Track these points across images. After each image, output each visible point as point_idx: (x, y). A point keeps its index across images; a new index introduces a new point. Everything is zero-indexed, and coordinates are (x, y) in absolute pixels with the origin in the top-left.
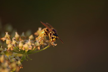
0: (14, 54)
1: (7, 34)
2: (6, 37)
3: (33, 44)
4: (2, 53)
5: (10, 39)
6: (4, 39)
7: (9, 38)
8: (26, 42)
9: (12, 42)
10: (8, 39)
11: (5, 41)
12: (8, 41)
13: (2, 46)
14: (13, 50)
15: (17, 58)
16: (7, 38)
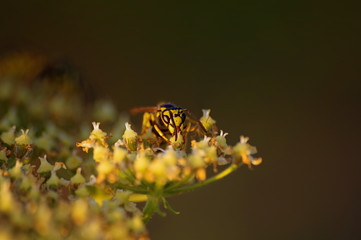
0: (121, 195)
1: (96, 127)
2: (92, 137)
3: (182, 162)
4: (82, 191)
5: (107, 146)
6: (86, 145)
7: (102, 140)
8: (159, 155)
9: (112, 156)
10: (101, 144)
11: (91, 150)
12: (99, 152)
13: (79, 170)
14: (116, 182)
15: (130, 210)
16: (96, 140)
